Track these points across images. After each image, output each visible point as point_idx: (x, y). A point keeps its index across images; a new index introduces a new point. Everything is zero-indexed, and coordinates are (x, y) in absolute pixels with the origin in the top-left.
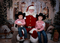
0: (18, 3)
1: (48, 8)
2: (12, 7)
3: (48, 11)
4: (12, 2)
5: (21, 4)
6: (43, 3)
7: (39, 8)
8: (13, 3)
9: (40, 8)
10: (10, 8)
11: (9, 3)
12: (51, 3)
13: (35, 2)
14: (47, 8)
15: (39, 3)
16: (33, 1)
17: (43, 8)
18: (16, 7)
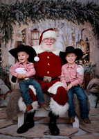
0: (24, 30)
1: (87, 40)
2: (12, 40)
3: (88, 47)
4: (11, 30)
5: (30, 32)
6: (76, 31)
7: (68, 42)
8: (14, 32)
9: (71, 41)
10: (7, 42)
11: (6, 33)
12: (93, 30)
13: (59, 29)
14: (84, 40)
15: (69, 29)
16: (57, 27)
17: (77, 40)
18: (20, 39)
